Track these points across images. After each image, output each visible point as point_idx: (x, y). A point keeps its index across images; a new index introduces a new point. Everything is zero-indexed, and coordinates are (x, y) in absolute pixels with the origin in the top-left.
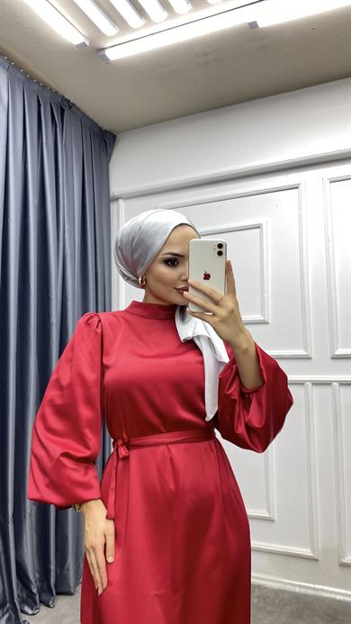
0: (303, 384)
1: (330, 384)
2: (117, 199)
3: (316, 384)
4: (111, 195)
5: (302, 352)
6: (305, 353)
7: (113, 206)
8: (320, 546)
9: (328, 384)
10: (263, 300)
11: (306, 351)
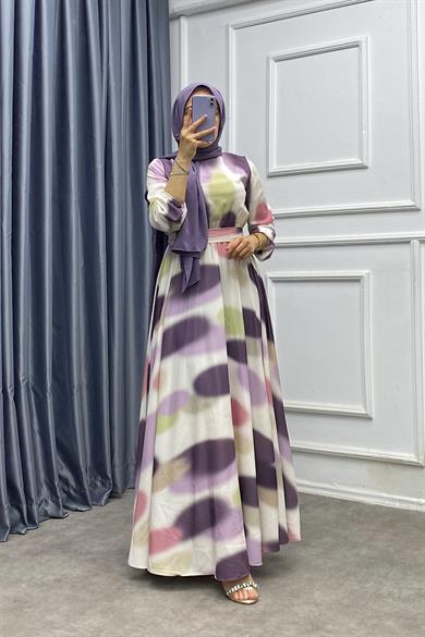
0: (409, 242)
2: (178, 17)
4: (170, 12)
5: (408, 202)
6: (412, 204)
7: (173, 27)
10: (361, 138)
11: (414, 201)
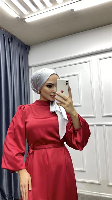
0: (93, 126)
1: (102, 125)
2: (31, 67)
3: (98, 125)
4: (29, 66)
5: (92, 115)
6: (94, 116)
8: (101, 180)
9: (101, 125)
10: (79, 98)
11: (94, 115)
